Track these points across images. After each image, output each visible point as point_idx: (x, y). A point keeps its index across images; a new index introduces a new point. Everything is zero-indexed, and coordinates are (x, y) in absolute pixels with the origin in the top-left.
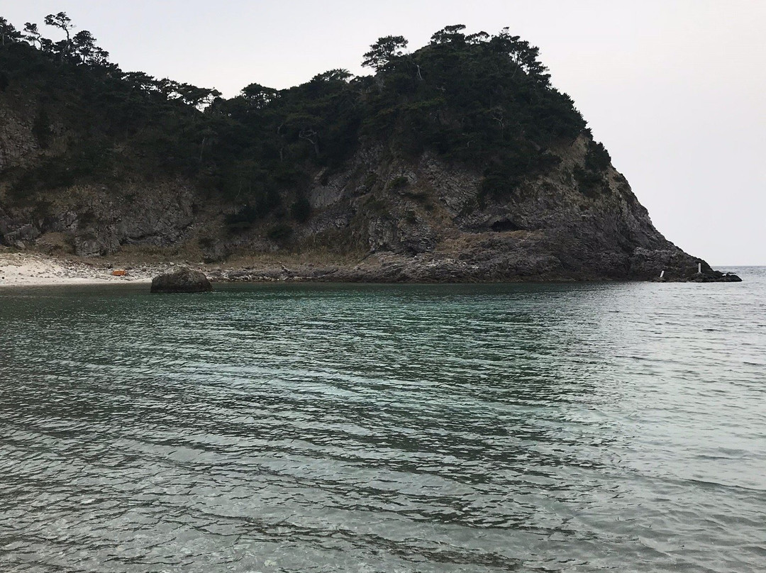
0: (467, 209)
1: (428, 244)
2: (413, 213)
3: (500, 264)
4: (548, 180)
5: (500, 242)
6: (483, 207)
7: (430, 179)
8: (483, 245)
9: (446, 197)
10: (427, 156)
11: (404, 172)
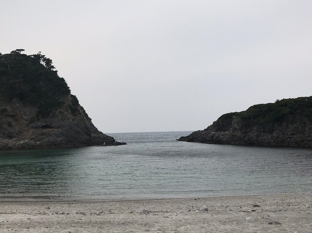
0: (32, 121)
1: (17, 134)
2: (11, 122)
3: (47, 141)
4: (61, 110)
5: (46, 133)
6: (38, 120)
7: (16, 109)
8: (39, 134)
9: (23, 116)
10: (15, 100)
11: (5, 106)
